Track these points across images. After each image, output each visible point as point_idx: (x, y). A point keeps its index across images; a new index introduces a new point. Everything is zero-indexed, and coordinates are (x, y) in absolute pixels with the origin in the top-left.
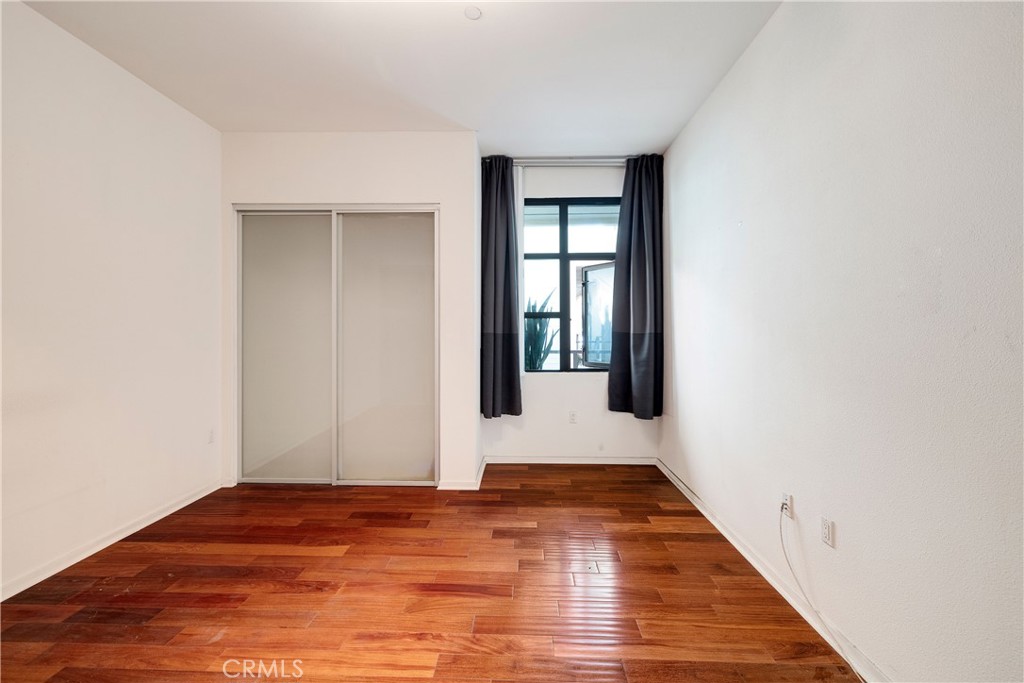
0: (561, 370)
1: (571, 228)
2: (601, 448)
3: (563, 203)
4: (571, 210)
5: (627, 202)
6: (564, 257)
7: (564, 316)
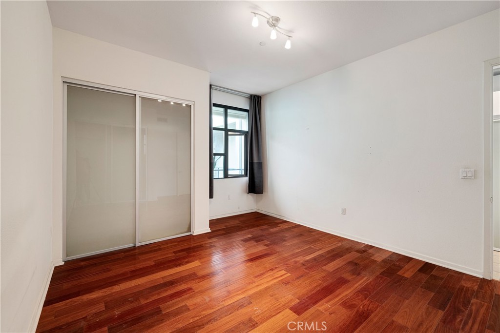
0: (225, 178)
1: (229, 119)
2: (239, 208)
3: (226, 108)
4: (229, 111)
5: (251, 112)
6: (226, 130)
7: (226, 155)
